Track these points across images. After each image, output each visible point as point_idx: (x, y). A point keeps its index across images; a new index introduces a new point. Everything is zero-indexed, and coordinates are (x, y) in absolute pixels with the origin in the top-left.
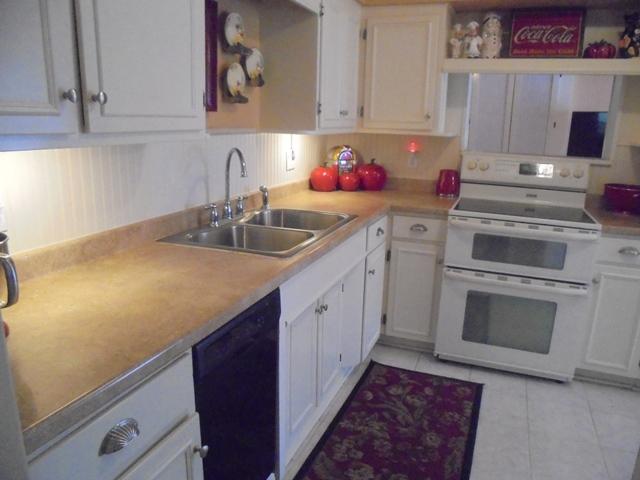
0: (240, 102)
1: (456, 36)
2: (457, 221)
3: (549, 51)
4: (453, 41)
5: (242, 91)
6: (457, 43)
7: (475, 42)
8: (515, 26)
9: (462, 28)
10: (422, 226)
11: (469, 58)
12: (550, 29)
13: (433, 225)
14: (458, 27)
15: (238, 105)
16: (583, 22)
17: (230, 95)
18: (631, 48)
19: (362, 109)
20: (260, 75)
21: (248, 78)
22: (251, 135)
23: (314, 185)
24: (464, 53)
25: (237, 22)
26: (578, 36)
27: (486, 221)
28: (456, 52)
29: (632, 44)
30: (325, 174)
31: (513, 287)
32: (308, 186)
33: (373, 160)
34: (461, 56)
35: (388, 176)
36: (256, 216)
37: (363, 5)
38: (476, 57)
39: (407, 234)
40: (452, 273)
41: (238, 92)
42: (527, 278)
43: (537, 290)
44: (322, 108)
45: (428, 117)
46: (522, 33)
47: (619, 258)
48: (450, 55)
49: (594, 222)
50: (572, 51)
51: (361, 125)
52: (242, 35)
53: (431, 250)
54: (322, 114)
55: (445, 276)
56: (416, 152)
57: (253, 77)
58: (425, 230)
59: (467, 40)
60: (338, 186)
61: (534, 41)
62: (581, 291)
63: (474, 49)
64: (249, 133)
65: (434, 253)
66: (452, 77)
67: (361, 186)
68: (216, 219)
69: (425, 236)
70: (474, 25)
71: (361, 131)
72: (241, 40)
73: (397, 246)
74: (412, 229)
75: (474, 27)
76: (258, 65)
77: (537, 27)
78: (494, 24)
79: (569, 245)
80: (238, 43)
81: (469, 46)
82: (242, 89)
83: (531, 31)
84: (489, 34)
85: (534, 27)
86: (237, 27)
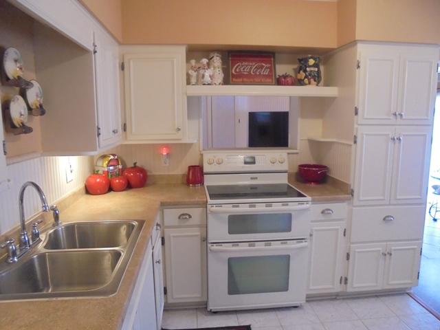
0: (25, 133)
1: (192, 68)
2: (214, 208)
3: (257, 80)
4: (190, 72)
5: (25, 121)
6: (194, 74)
7: (207, 73)
8: (232, 63)
9: (196, 63)
10: (186, 214)
11: (204, 84)
12: (255, 65)
13: (196, 213)
14: (193, 62)
15: (23, 135)
16: (274, 61)
17: (14, 126)
18: (306, 79)
19: (125, 125)
20: (41, 106)
21: (30, 109)
22: (36, 160)
23: (89, 190)
24: (200, 81)
25: (15, 57)
26: (272, 69)
27: (236, 205)
28: (193, 80)
29: (306, 77)
30: (98, 180)
31: (260, 250)
32: (84, 192)
33: (135, 164)
34: (197, 84)
35: (148, 174)
36: (50, 235)
37: (120, 44)
38: (209, 84)
39: (176, 222)
40: (215, 247)
41: (22, 123)
42: (268, 242)
43: (277, 249)
44: (101, 131)
45: (179, 130)
46: (237, 67)
47: (322, 217)
48: (188, 83)
49: (305, 196)
50: (270, 80)
51: (126, 138)
52: (21, 69)
53: (197, 232)
54: (101, 136)
55: (211, 250)
56: (167, 154)
57: (34, 107)
58: (190, 217)
59: (201, 72)
60: (110, 189)
61: (245, 73)
62: (304, 244)
63: (207, 79)
64: (33, 158)
65: (198, 233)
66: (190, 99)
67: (129, 186)
68: (14, 254)
69: (191, 222)
70: (205, 61)
71: (126, 143)
72: (20, 73)
73: (170, 233)
74: (179, 218)
75: (205, 63)
76: (37, 96)
77: (246, 64)
78: (217, 61)
79: (293, 214)
80: (19, 77)
81: (203, 76)
82: (25, 119)
83: (242, 66)
84: (214, 68)
85: (244, 63)
86: (16, 61)
